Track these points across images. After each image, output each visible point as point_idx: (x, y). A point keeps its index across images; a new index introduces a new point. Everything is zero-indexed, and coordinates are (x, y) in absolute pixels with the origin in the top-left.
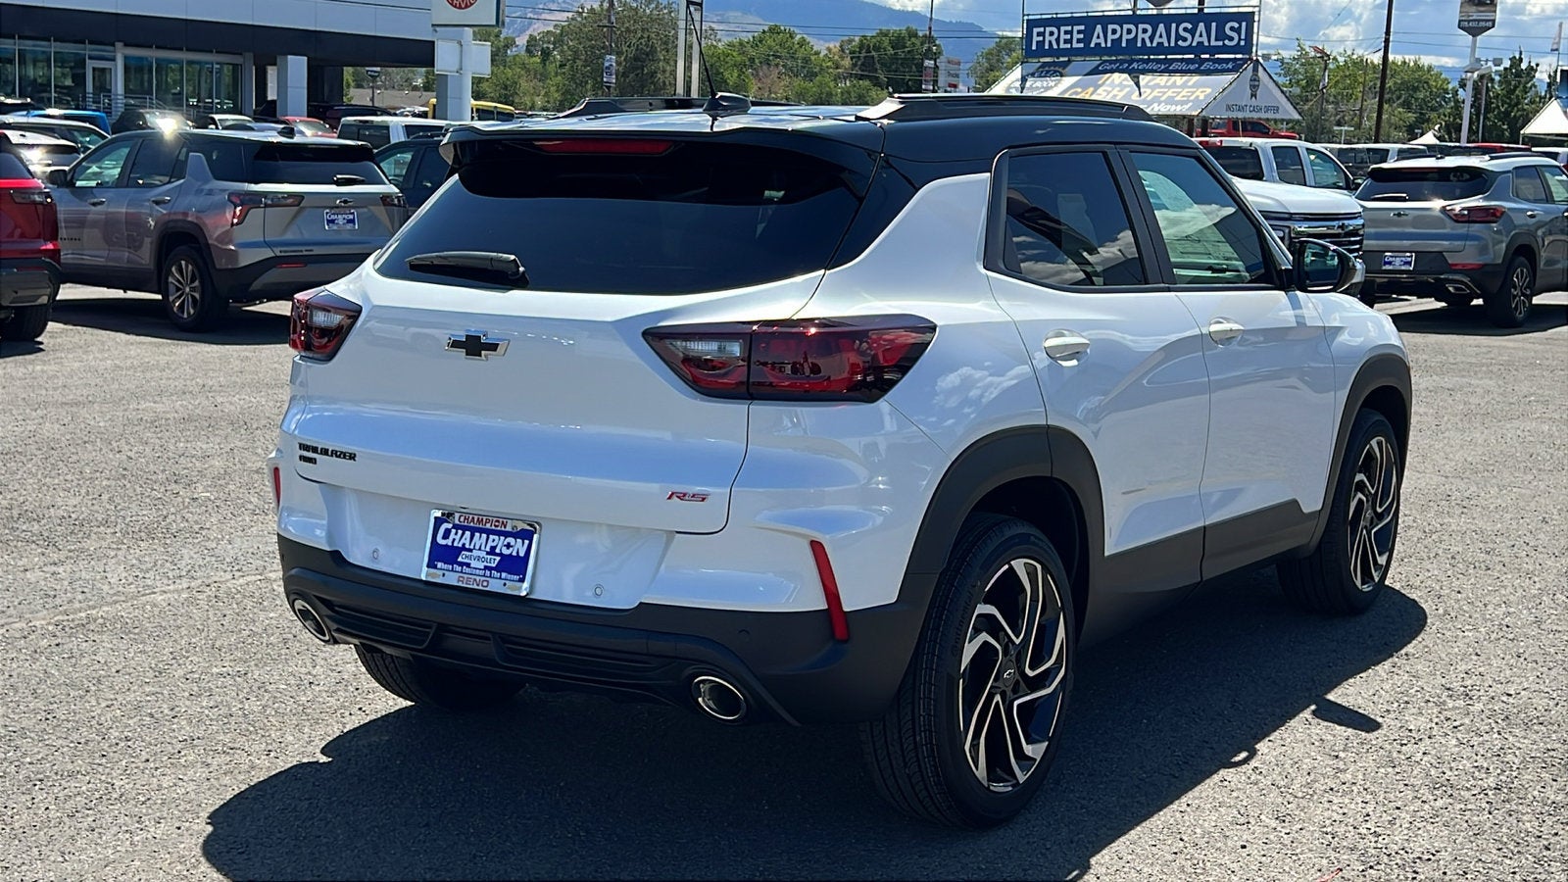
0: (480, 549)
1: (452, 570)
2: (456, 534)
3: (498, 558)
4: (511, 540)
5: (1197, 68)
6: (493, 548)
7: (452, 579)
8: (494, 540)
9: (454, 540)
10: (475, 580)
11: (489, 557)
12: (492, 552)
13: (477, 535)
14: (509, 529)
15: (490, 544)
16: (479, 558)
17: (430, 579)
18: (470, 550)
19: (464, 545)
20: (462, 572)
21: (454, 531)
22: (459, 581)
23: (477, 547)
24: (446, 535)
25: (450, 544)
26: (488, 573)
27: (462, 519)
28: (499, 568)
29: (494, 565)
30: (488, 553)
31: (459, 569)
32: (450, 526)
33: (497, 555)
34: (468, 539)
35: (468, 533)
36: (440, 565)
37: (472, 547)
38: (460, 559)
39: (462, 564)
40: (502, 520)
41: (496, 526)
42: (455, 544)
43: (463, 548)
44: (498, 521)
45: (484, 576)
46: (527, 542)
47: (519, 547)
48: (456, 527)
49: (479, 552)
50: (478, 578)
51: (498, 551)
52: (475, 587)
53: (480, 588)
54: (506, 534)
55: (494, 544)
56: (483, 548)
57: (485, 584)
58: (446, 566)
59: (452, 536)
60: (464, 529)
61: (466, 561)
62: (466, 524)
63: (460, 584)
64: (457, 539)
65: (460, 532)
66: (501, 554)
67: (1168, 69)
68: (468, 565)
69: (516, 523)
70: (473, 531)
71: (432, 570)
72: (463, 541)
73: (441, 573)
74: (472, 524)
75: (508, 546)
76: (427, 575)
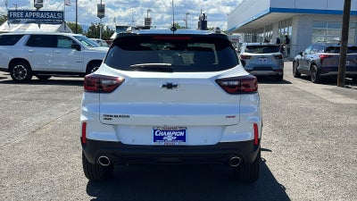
3: (176, 137)
5: (52, 23)
6: (174, 135)
7: (162, 143)
9: (161, 134)
11: (173, 137)
13: (168, 132)
14: (177, 130)
22: (165, 144)
23: (169, 135)
24: (158, 133)
26: (173, 141)
28: (176, 139)
34: (166, 134)
39: (164, 140)
43: (164, 136)
44: (174, 128)
46: (184, 132)
47: (182, 134)
48: (161, 131)
57: (174, 144)
58: (160, 141)
60: (164, 131)
61: (166, 139)
67: (45, 23)
73: (158, 143)
75: (178, 134)
76: (154, 144)
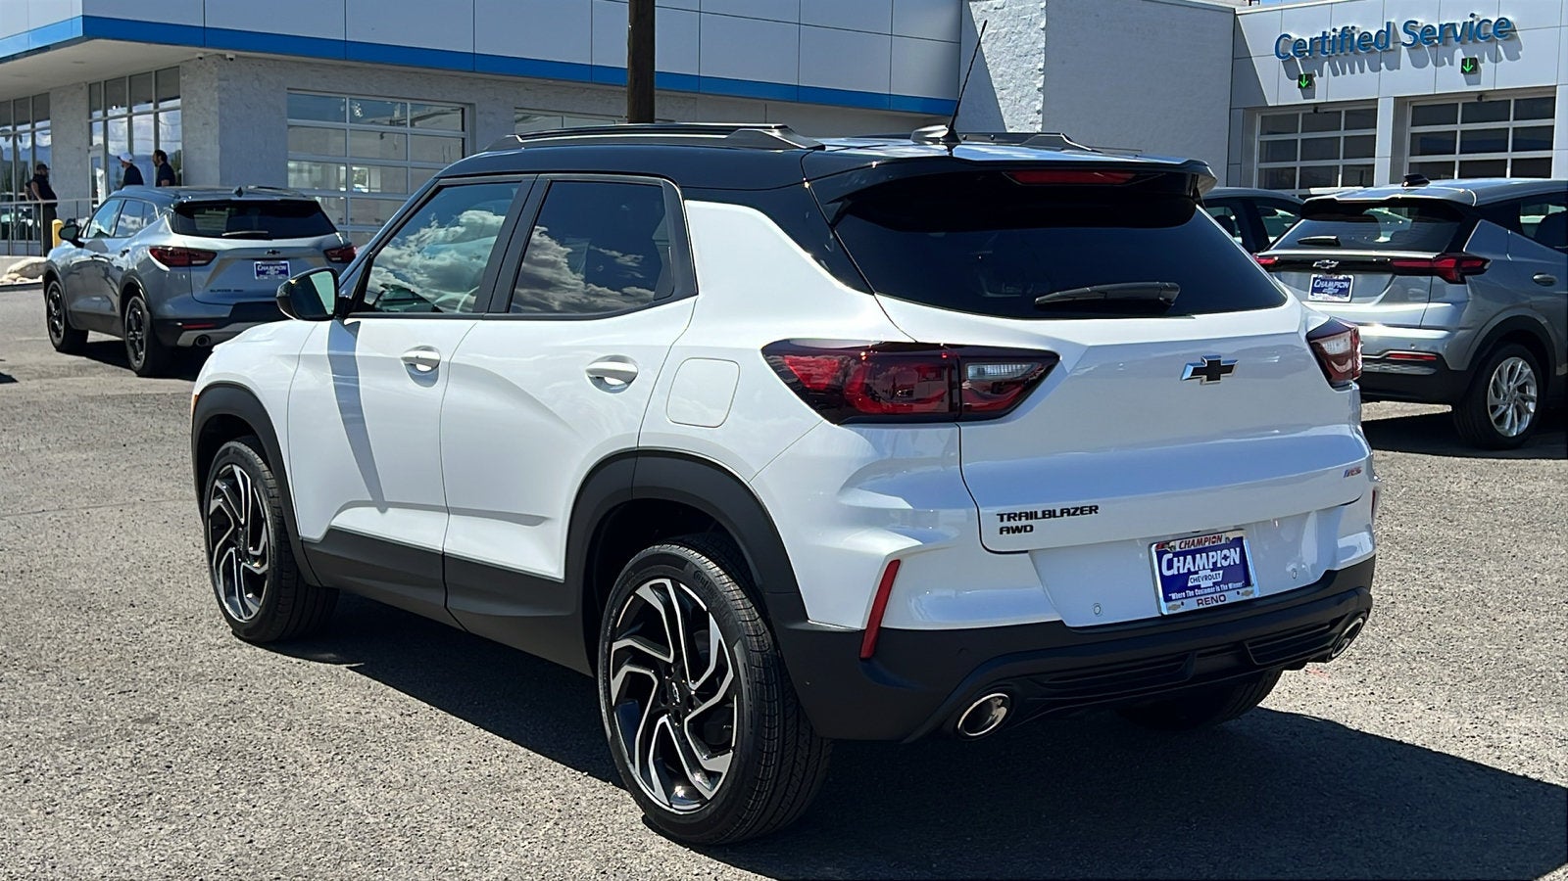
0: (1204, 569)
1: (1186, 597)
2: (1179, 561)
3: (1221, 572)
4: (1226, 552)
6: (1215, 564)
7: (1191, 605)
8: (1213, 557)
9: (1179, 567)
10: (1212, 598)
11: (1214, 573)
12: (1215, 568)
13: (1198, 556)
14: (1223, 542)
15: (1211, 561)
16: (1206, 578)
17: (1172, 612)
18: (1196, 573)
19: (1189, 569)
20: (1195, 596)
21: (1175, 559)
22: (1199, 604)
23: (1201, 568)
24: (1170, 566)
25: (1176, 573)
26: (1218, 588)
27: (1183, 545)
28: (1225, 581)
29: (1220, 580)
30: (1212, 570)
31: (1191, 593)
32: (1170, 556)
33: (1219, 569)
34: (1192, 564)
35: (1189, 557)
36: (1174, 596)
37: (1197, 569)
38: (1190, 584)
39: (1193, 588)
40: (1216, 535)
41: (1213, 542)
42: (1181, 571)
43: (1190, 573)
44: (1214, 537)
45: (1216, 592)
46: (1238, 549)
47: (1235, 556)
48: (1177, 555)
49: (1204, 573)
50: (1214, 596)
51: (1219, 565)
52: (1215, 604)
53: (1220, 603)
54: (1221, 548)
55: (1214, 560)
56: (1206, 567)
57: (1222, 598)
58: (1179, 595)
59: (1176, 564)
60: (1184, 554)
61: (1196, 583)
62: (1187, 549)
63: (1201, 606)
64: (1180, 566)
65: (1182, 558)
66: (1222, 568)
68: (1199, 587)
69: (1228, 535)
70: (1193, 553)
71: (1171, 604)
72: (1187, 566)
73: (1179, 602)
74: (1192, 547)
75: (1225, 558)
76: (1169, 609)
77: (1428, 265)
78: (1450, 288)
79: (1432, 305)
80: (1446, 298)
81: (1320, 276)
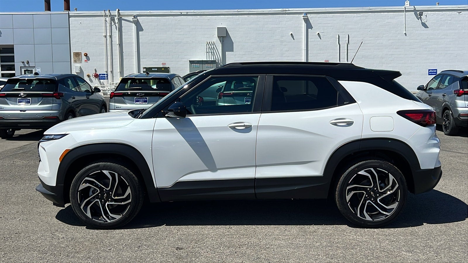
77: (52, 95)
78: (58, 100)
79: (53, 105)
80: (57, 103)
81: (20, 98)
